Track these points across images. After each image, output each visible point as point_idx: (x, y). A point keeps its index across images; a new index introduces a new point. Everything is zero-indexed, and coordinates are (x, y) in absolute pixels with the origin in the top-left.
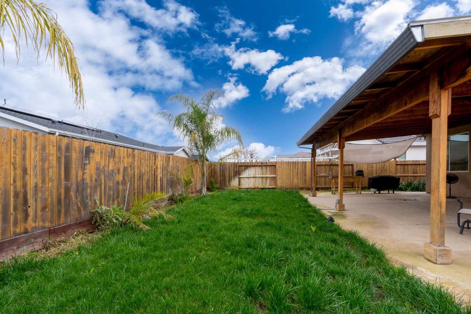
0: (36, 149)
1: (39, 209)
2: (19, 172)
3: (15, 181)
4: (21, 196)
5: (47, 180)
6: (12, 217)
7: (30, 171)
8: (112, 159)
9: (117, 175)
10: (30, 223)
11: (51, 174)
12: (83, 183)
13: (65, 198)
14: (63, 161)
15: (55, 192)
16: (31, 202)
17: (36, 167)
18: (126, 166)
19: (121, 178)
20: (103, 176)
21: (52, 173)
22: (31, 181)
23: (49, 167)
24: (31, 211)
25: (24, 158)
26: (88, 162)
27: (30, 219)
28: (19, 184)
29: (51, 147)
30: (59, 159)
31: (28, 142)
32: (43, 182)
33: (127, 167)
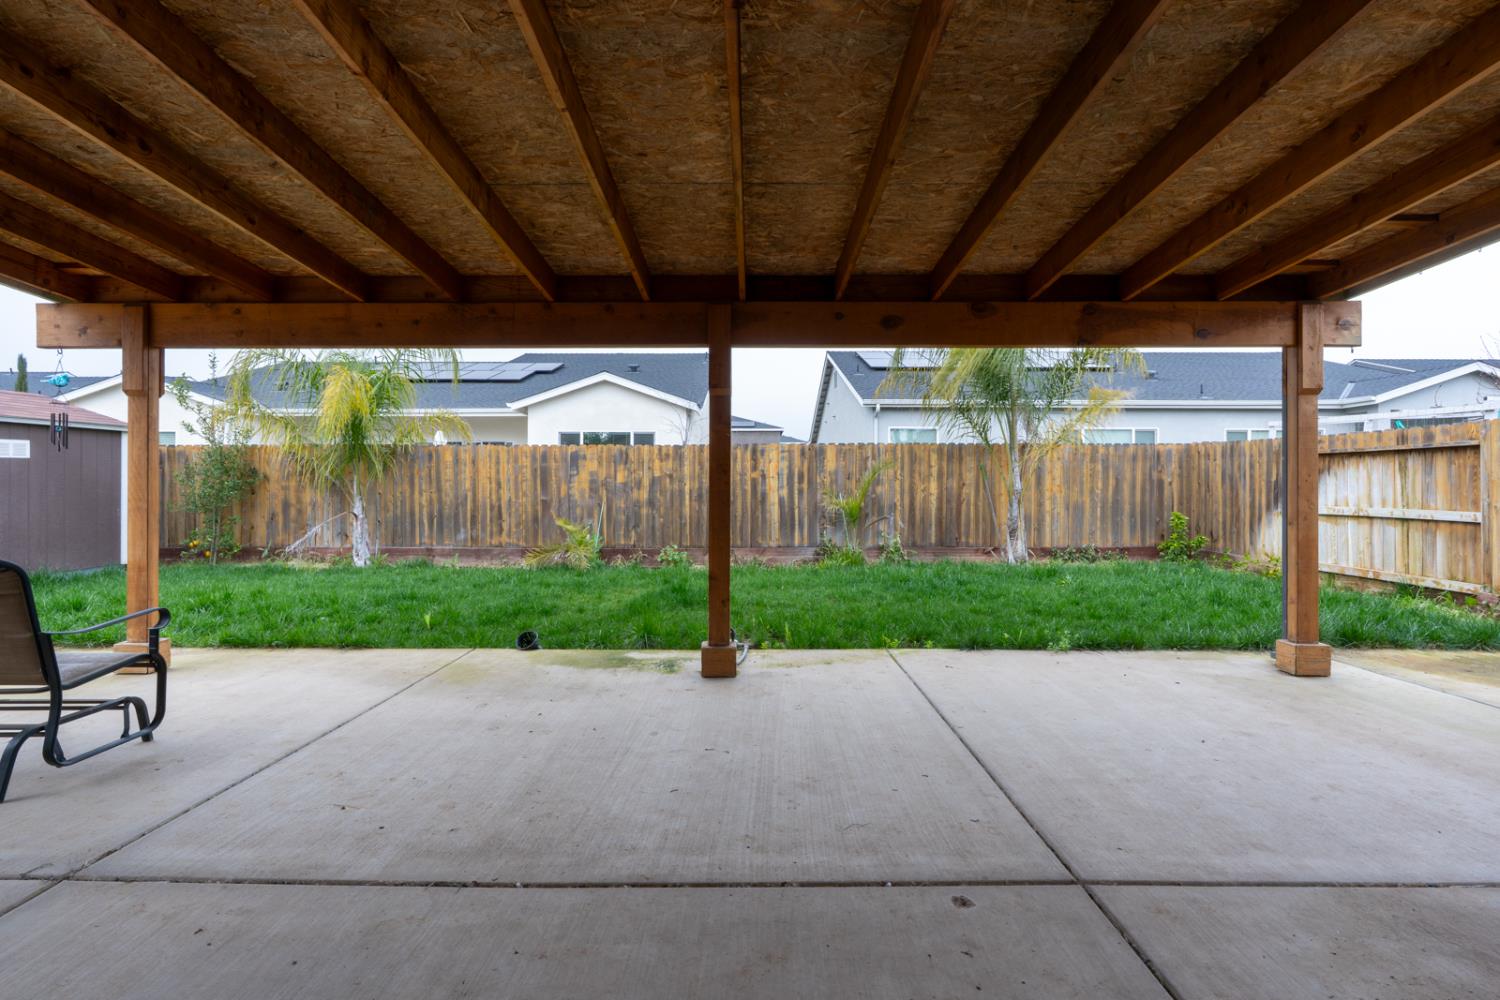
0: (508, 462)
1: (513, 525)
2: (494, 485)
3: (491, 494)
4: (496, 509)
5: (521, 494)
6: (488, 529)
7: (504, 485)
8: (622, 467)
9: (635, 490)
10: (504, 538)
11: (524, 488)
12: (569, 500)
13: (543, 516)
14: (539, 472)
15: (529, 509)
16: (505, 516)
17: (509, 480)
18: (657, 474)
19: (644, 495)
20: (605, 492)
21: (527, 486)
22: (505, 495)
23: (522, 481)
24: (505, 526)
25: (498, 472)
26: (575, 472)
27: (504, 534)
28: (494, 497)
29: (524, 459)
30: (534, 471)
31: (501, 456)
32: (517, 497)
33: (659, 477)
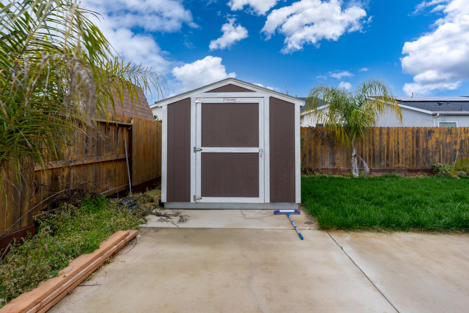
0: (402, 134)
1: (404, 159)
2: (396, 143)
3: (395, 147)
4: (397, 153)
5: (407, 147)
6: (394, 161)
7: (400, 143)
8: (449, 136)
9: (454, 146)
10: (400, 165)
11: (409, 144)
12: (427, 149)
13: (416, 156)
14: (415, 138)
15: (411, 153)
16: (401, 156)
17: (402, 141)
18: (463, 139)
19: (458, 147)
20: (441, 146)
21: (410, 144)
22: (401, 147)
23: (408, 141)
24: (401, 159)
25: (398, 138)
26: (430, 138)
27: (400, 162)
28: (396, 148)
29: (409, 132)
30: (413, 137)
31: (399, 131)
32: (406, 148)
33: (464, 140)
